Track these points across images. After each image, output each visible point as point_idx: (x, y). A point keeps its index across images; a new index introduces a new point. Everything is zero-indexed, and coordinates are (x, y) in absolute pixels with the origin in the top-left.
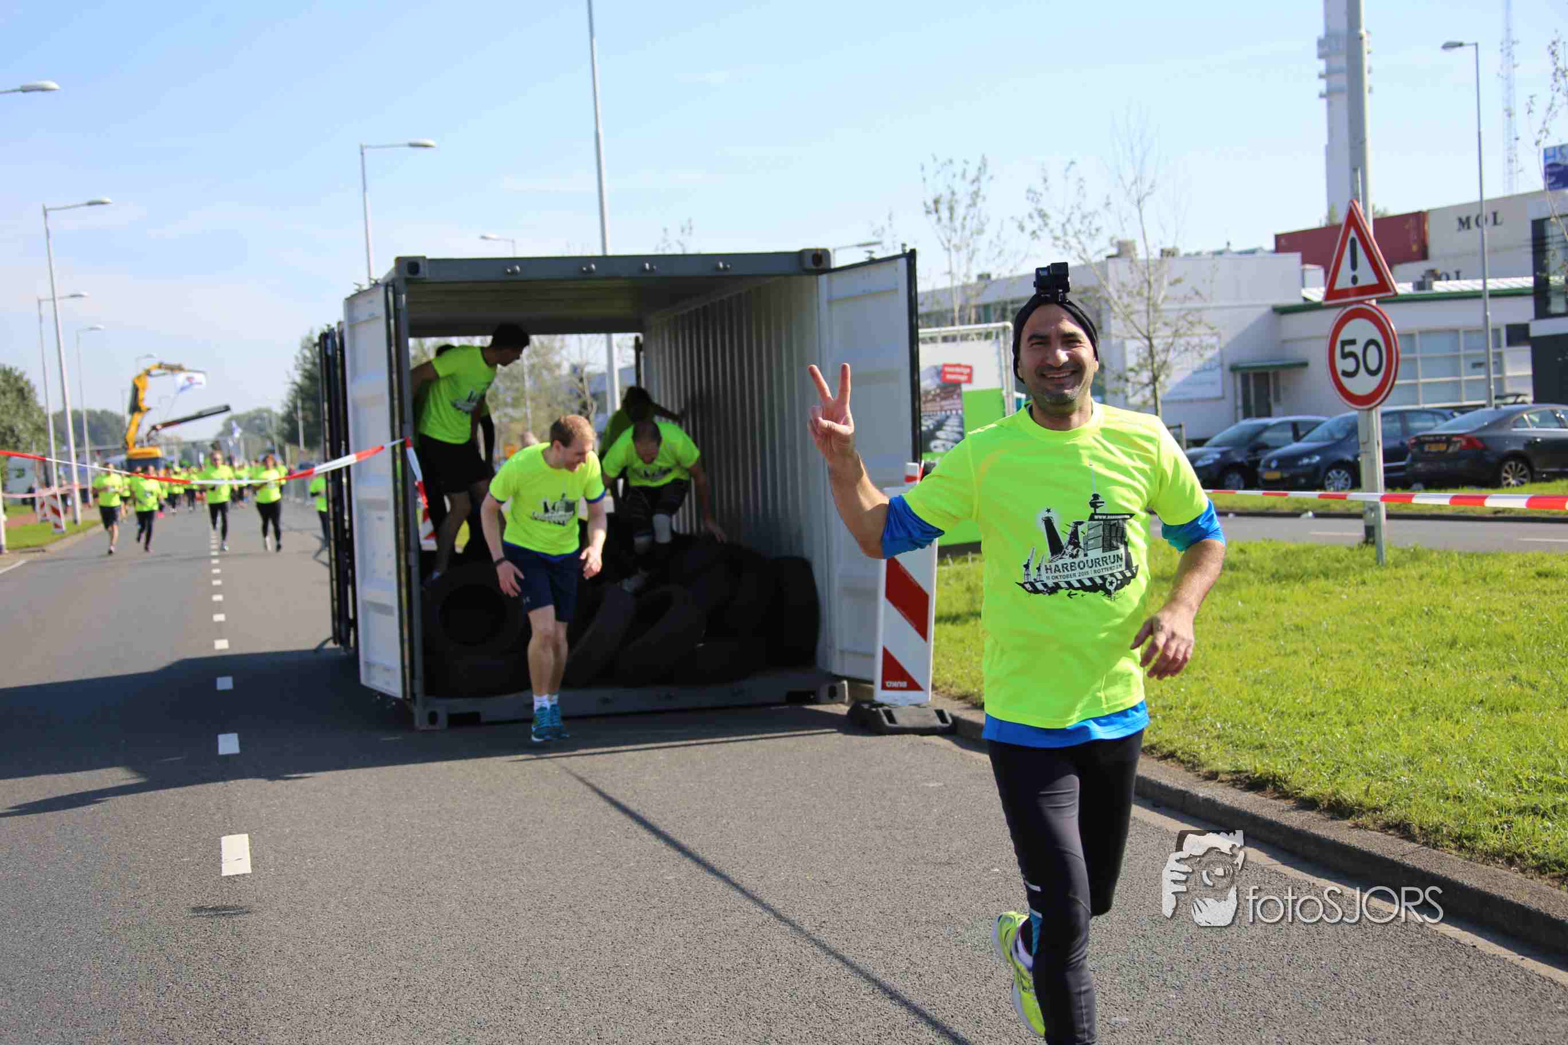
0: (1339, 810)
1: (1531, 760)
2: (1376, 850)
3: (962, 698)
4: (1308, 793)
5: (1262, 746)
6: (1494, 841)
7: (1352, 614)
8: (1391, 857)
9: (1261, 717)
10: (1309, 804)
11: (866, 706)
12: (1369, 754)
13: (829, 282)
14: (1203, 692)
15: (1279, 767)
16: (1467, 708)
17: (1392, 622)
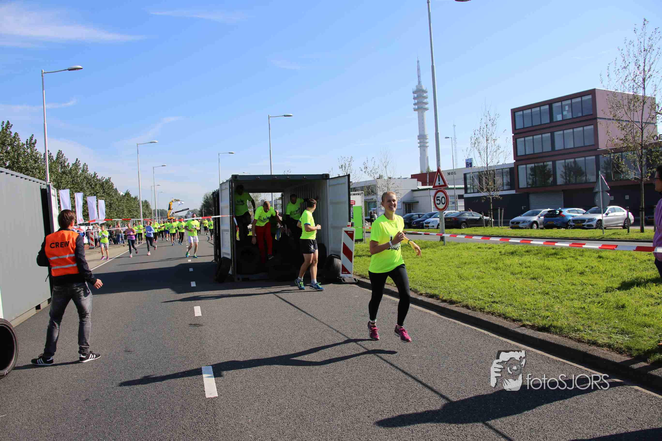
0: (452, 302)
1: (490, 290)
2: (462, 312)
3: (359, 275)
4: (444, 298)
5: (431, 287)
6: (487, 309)
7: (442, 256)
8: (466, 313)
9: (429, 280)
10: (445, 301)
11: (338, 277)
12: (456, 289)
13: (329, 181)
14: (415, 274)
15: (436, 292)
16: (473, 278)
17: (451, 258)
